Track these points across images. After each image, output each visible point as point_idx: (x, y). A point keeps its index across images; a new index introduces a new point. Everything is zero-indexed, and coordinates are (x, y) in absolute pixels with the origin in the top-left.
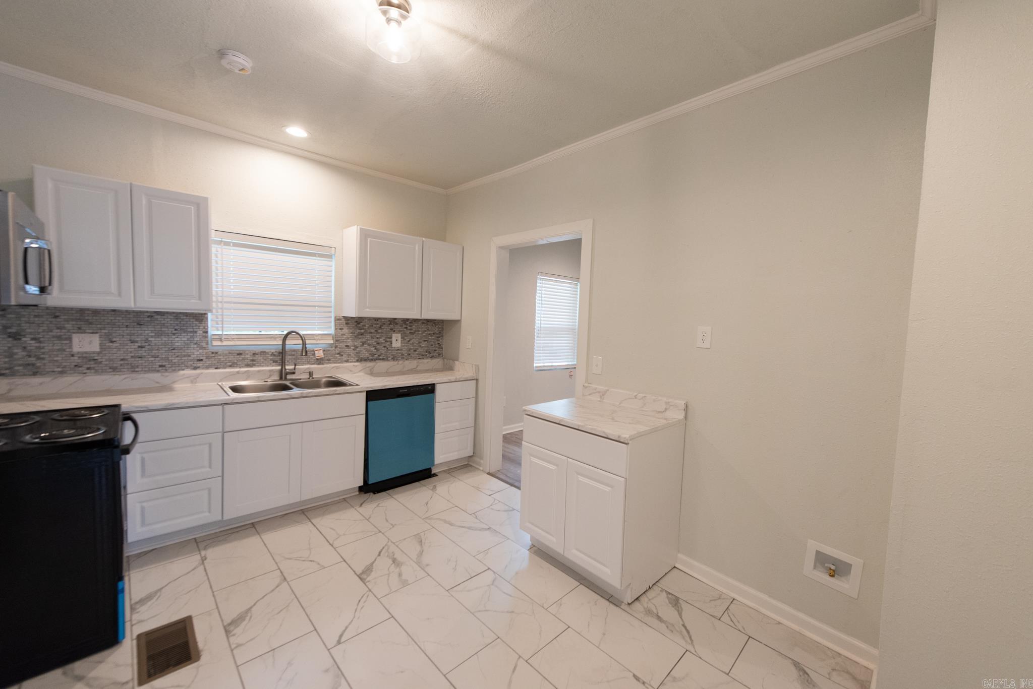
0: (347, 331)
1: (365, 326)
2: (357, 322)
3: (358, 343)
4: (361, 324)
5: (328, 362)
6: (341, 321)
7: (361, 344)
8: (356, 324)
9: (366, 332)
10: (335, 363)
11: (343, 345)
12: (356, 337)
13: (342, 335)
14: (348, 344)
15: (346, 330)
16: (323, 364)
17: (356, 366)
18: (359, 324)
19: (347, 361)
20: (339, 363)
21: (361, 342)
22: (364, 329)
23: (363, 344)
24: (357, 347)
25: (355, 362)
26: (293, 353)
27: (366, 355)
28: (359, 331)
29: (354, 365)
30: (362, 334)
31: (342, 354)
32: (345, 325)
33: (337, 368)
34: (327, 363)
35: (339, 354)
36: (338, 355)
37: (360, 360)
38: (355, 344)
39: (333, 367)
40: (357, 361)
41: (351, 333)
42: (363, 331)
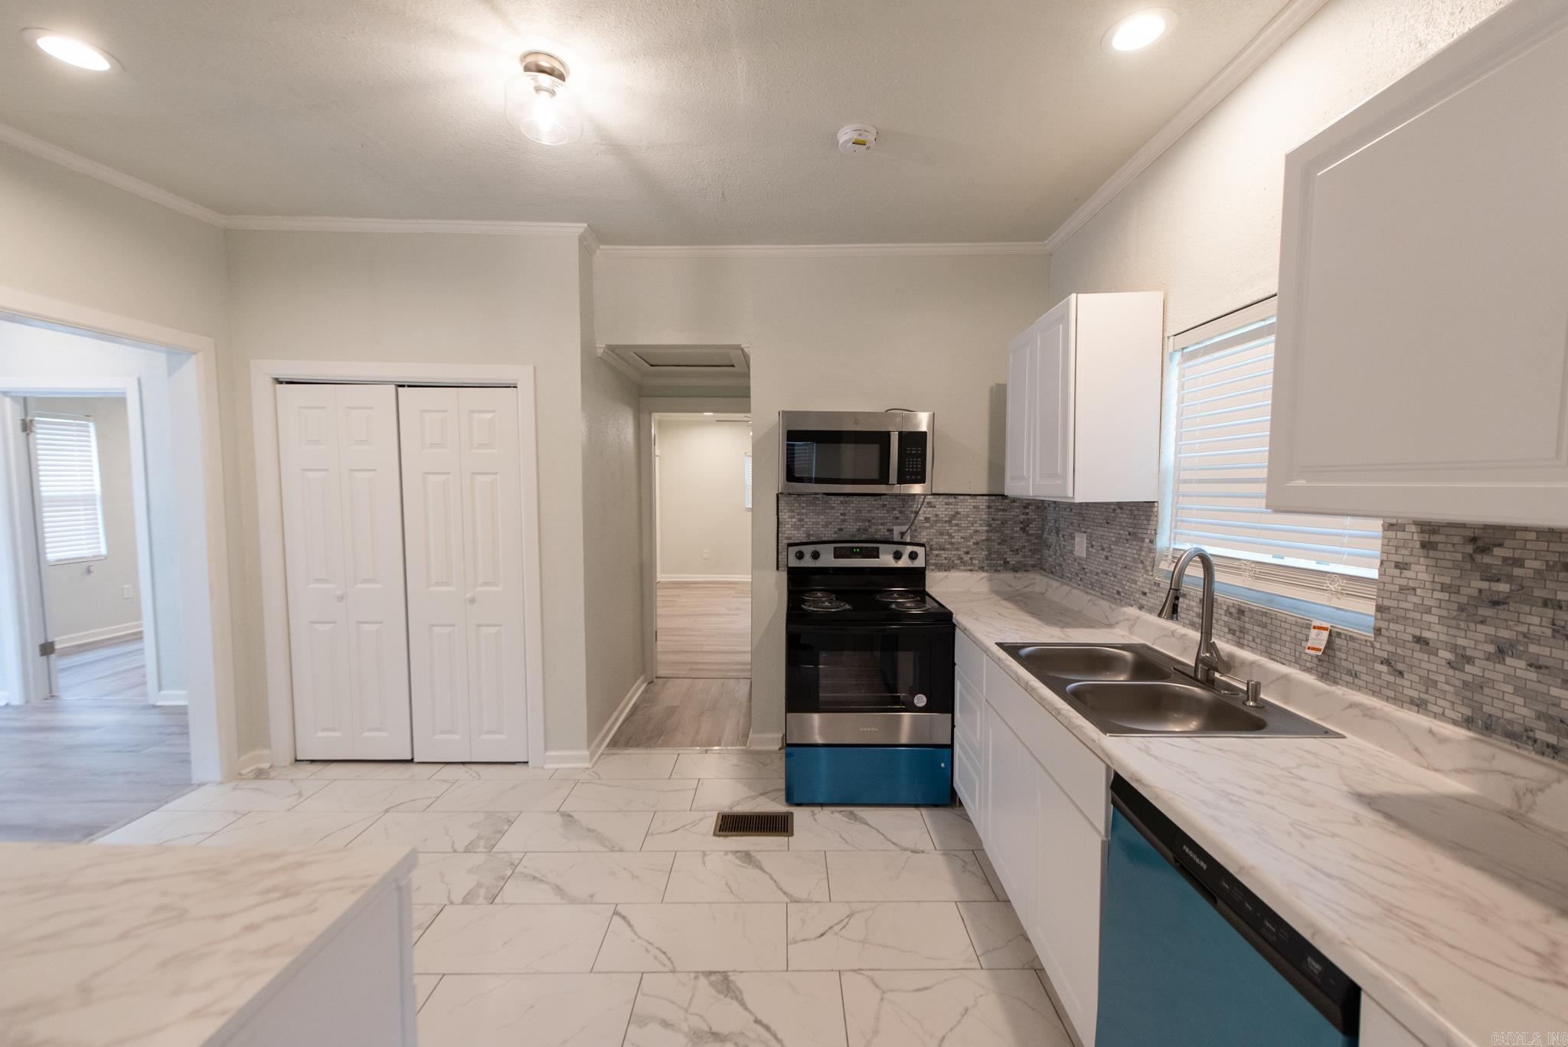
0: (1423, 576)
1: (1519, 562)
2: (1473, 540)
3: (1476, 639)
4: (1497, 551)
5: (1349, 679)
6: (1400, 535)
7: (1491, 648)
8: (1469, 549)
9: (1522, 592)
10: (1374, 693)
11: (1408, 632)
12: (1462, 608)
13: (1403, 589)
14: (1426, 634)
15: (1420, 572)
16: (1335, 682)
17: (1443, 740)
18: (1485, 550)
19: (1420, 705)
20: (1387, 699)
21: (1493, 640)
22: (1510, 579)
23: (1501, 651)
24: (1470, 660)
25: (1455, 723)
26: (1264, 619)
27: (1521, 712)
28: (1485, 585)
29: (1431, 731)
30: (1496, 603)
31: (1400, 667)
32: (1419, 552)
33: (1368, 713)
34: (1347, 684)
35: (1386, 662)
36: (1384, 668)
37: (1482, 724)
38: (1460, 642)
39: (1353, 705)
40: (1468, 723)
41: (1444, 588)
42: (1503, 587)
